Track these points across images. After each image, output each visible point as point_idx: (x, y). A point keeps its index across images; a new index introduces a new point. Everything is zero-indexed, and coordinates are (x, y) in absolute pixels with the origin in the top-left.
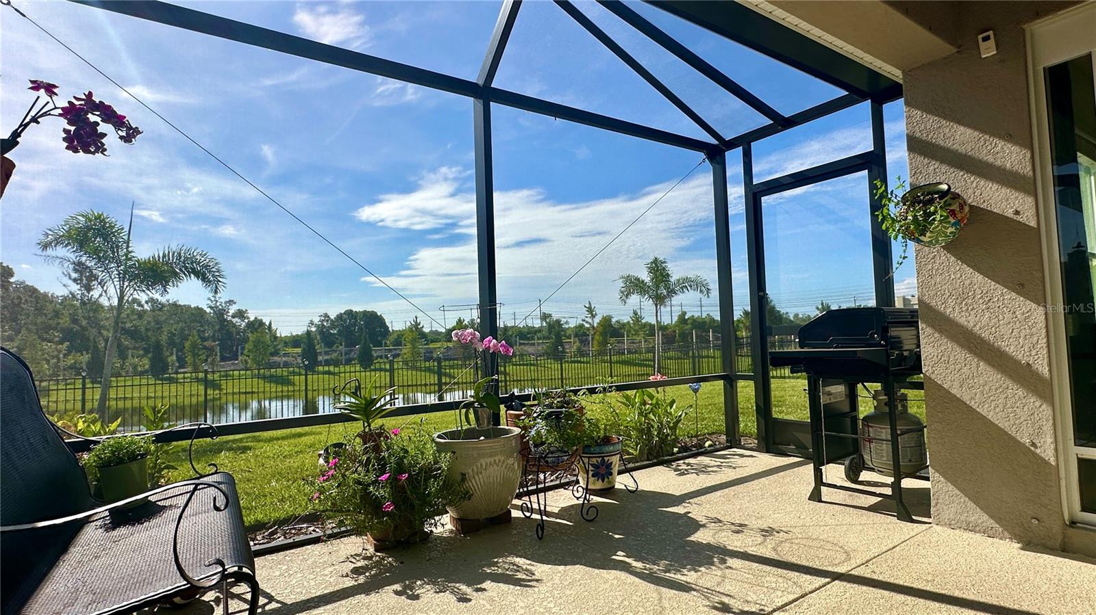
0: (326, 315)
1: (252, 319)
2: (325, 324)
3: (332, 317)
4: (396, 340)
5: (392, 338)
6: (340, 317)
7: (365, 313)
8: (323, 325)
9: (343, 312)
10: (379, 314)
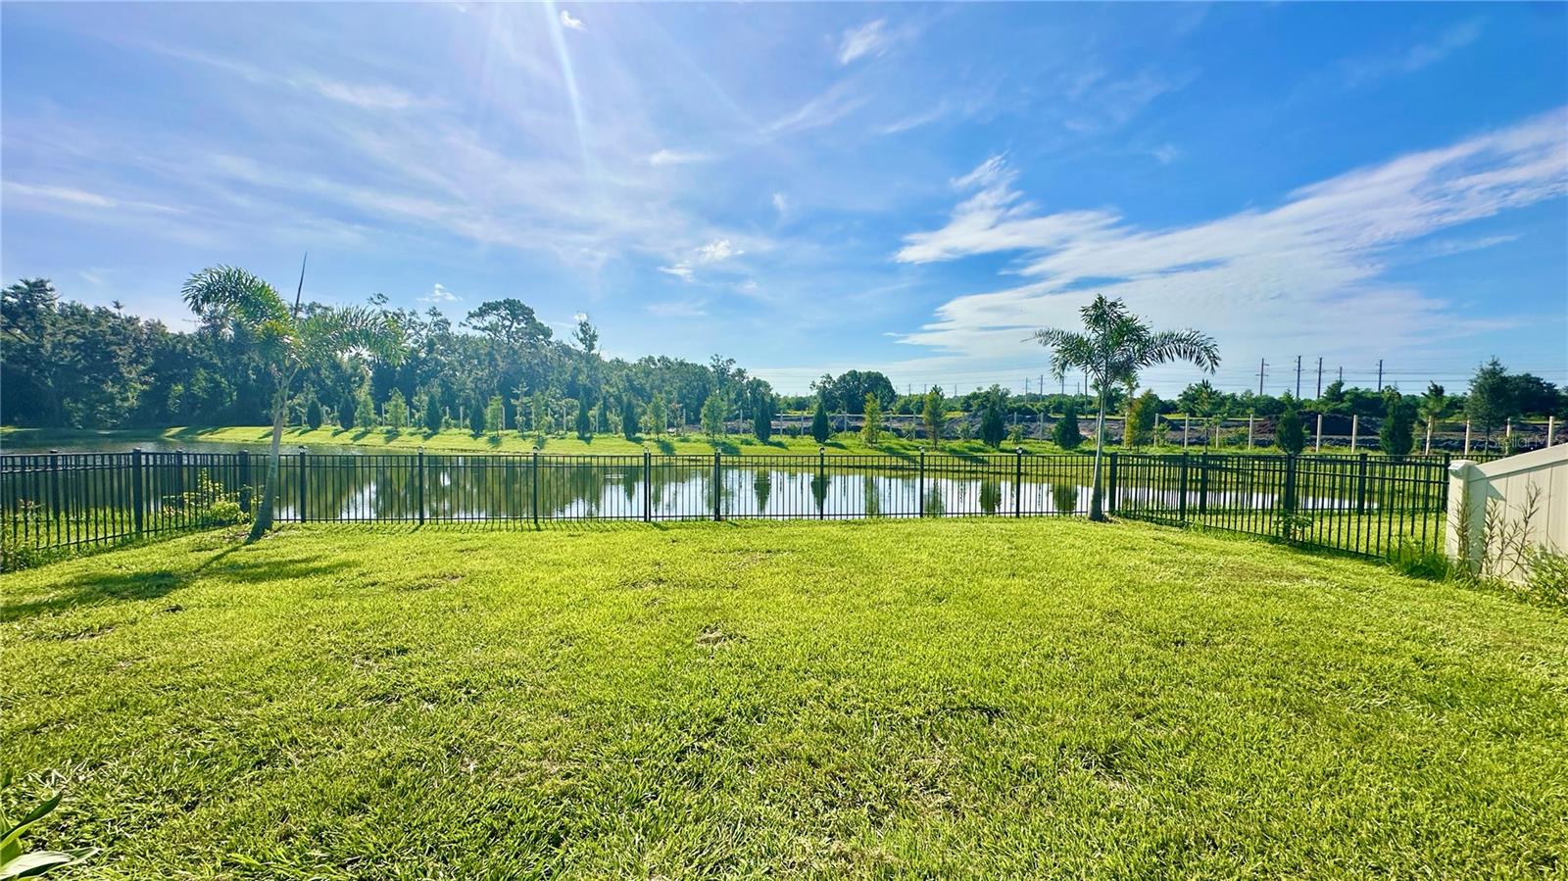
0: (829, 377)
1: (751, 379)
2: (827, 385)
3: (835, 379)
4: (903, 406)
5: (900, 403)
6: (843, 378)
7: (869, 374)
8: (825, 387)
9: (846, 373)
10: (884, 376)
